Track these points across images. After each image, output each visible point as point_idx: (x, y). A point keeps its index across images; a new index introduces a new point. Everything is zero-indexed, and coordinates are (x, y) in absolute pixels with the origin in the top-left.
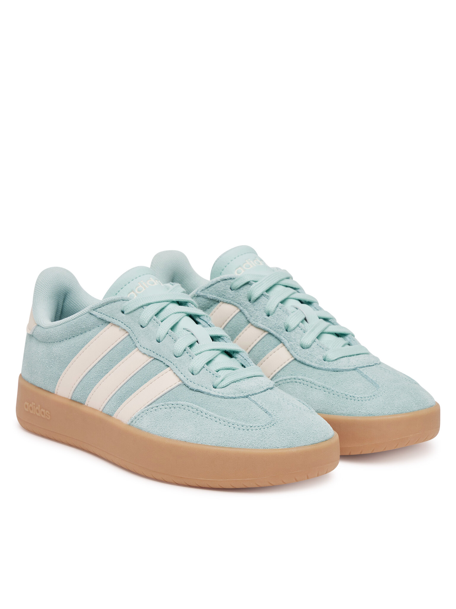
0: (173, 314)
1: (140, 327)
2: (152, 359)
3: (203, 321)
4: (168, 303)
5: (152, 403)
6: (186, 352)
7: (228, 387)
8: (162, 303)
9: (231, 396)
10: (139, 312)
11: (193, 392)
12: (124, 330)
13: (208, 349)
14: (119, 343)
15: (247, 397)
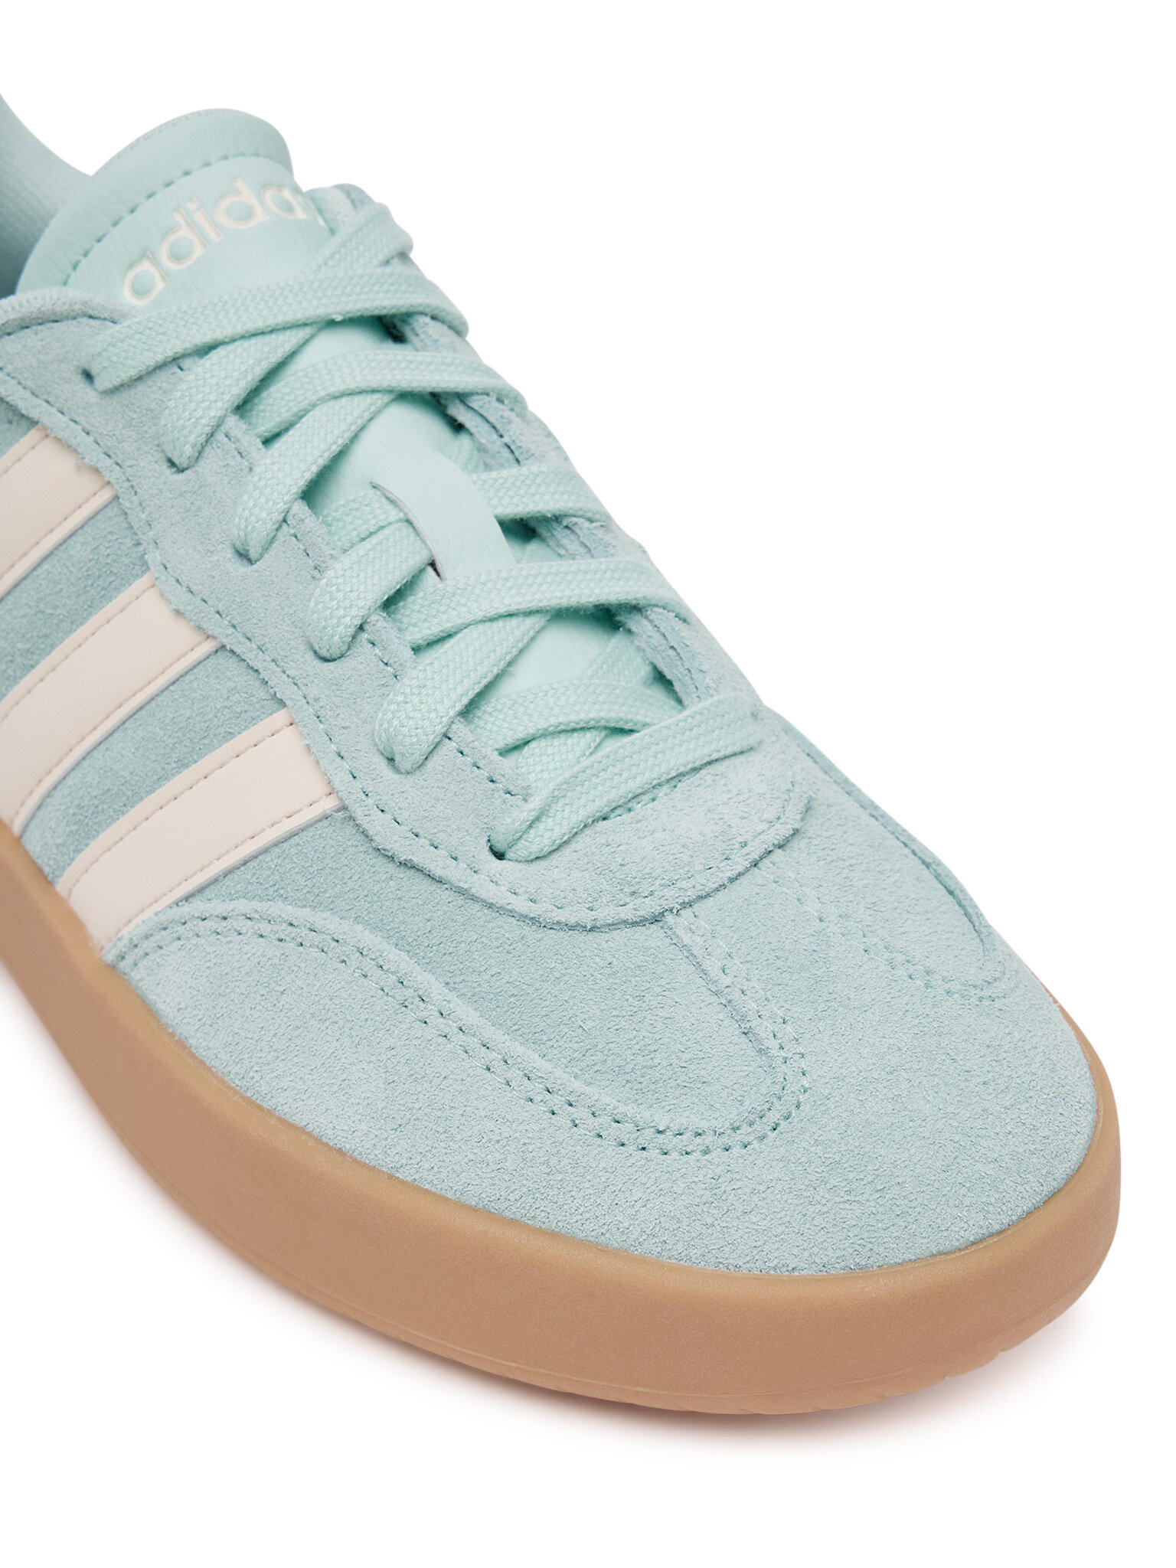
0: (323, 400)
1: (164, 467)
2: (209, 646)
3: (479, 420)
4: (307, 332)
5: (201, 890)
6: (364, 636)
7: (567, 851)
8: (273, 336)
9: (572, 921)
10: (160, 388)
11: (391, 868)
12: (96, 471)
13: (480, 615)
14: (77, 531)
15: (656, 919)
